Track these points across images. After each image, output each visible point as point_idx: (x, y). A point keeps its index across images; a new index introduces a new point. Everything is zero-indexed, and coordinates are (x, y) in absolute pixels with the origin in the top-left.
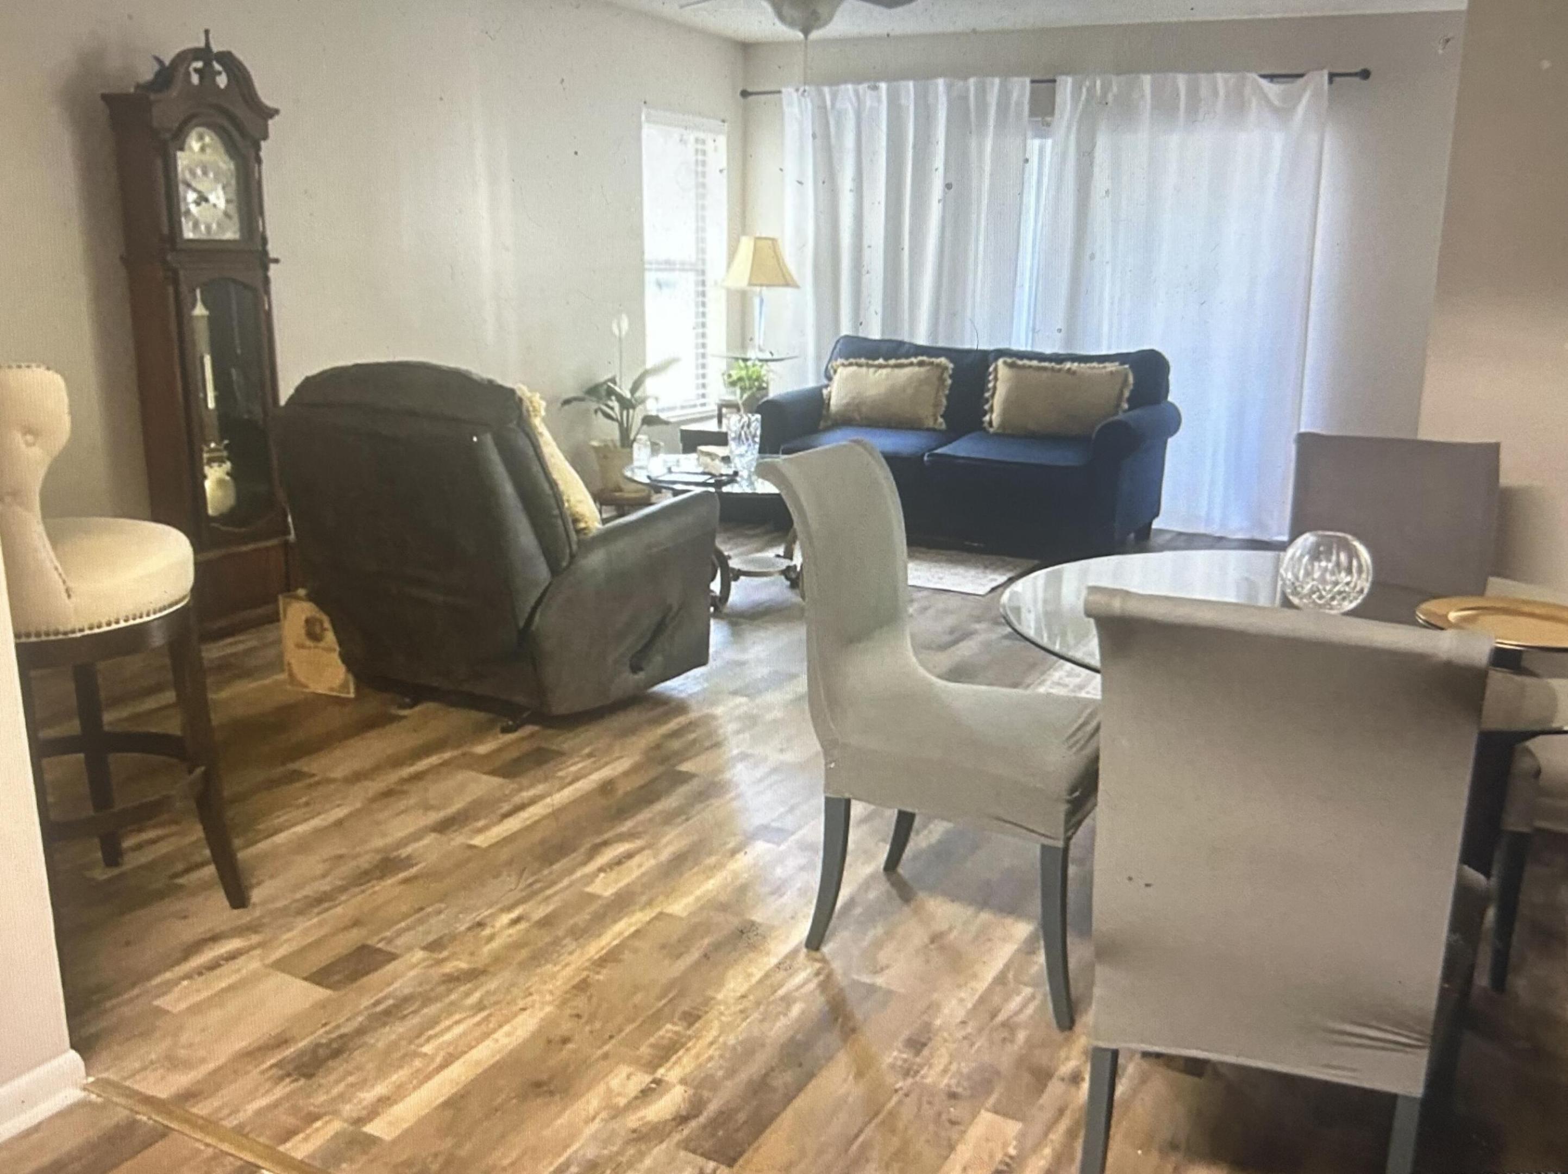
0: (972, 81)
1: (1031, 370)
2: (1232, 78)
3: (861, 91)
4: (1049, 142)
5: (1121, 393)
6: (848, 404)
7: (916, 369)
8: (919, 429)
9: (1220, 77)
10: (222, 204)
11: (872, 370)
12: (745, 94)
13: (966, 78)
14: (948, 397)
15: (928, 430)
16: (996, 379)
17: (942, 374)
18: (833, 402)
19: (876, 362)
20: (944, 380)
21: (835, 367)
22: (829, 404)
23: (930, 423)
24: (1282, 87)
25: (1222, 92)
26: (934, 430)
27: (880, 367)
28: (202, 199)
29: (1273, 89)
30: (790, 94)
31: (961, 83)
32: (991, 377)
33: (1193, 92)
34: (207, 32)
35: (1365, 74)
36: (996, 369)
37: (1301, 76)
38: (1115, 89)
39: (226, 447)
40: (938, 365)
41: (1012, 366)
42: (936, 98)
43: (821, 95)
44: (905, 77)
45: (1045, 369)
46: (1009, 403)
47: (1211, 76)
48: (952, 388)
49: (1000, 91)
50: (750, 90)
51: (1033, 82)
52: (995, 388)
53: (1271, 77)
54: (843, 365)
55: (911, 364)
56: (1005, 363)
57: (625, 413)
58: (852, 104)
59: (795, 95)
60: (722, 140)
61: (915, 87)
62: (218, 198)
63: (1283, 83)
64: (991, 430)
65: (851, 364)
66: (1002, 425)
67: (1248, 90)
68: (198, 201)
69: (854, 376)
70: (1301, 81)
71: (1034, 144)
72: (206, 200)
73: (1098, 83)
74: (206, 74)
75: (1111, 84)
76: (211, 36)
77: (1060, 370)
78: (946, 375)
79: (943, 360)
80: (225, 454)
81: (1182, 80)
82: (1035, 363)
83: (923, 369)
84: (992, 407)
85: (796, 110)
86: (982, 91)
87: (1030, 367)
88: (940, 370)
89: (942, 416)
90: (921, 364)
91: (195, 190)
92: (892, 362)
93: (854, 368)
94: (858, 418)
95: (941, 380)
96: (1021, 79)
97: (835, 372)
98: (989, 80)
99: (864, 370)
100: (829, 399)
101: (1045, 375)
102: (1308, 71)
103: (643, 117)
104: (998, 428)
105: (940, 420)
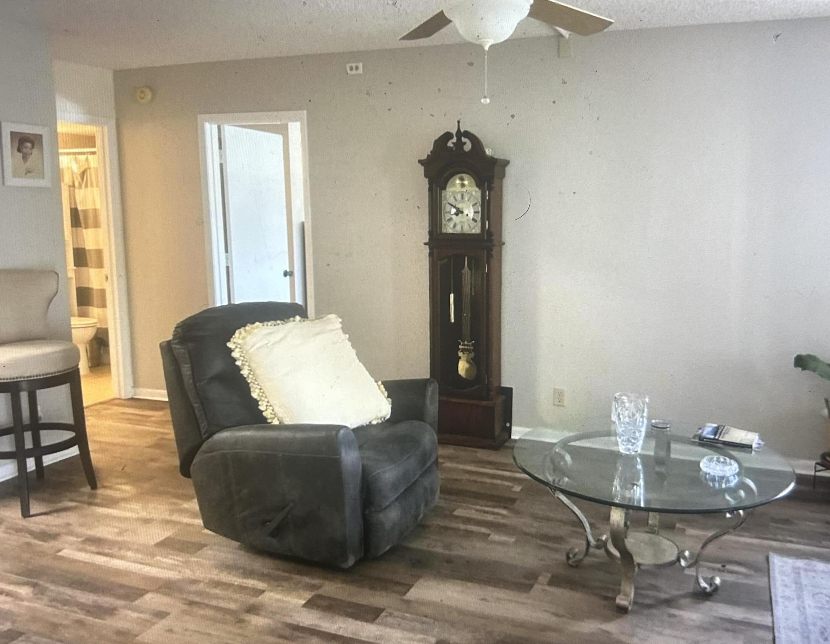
10: (471, 215)
28: (459, 212)
34: (459, 122)
39: (473, 344)
62: (470, 212)
68: (457, 213)
72: (462, 212)
74: (460, 144)
76: (461, 124)
80: (472, 348)
91: (455, 207)
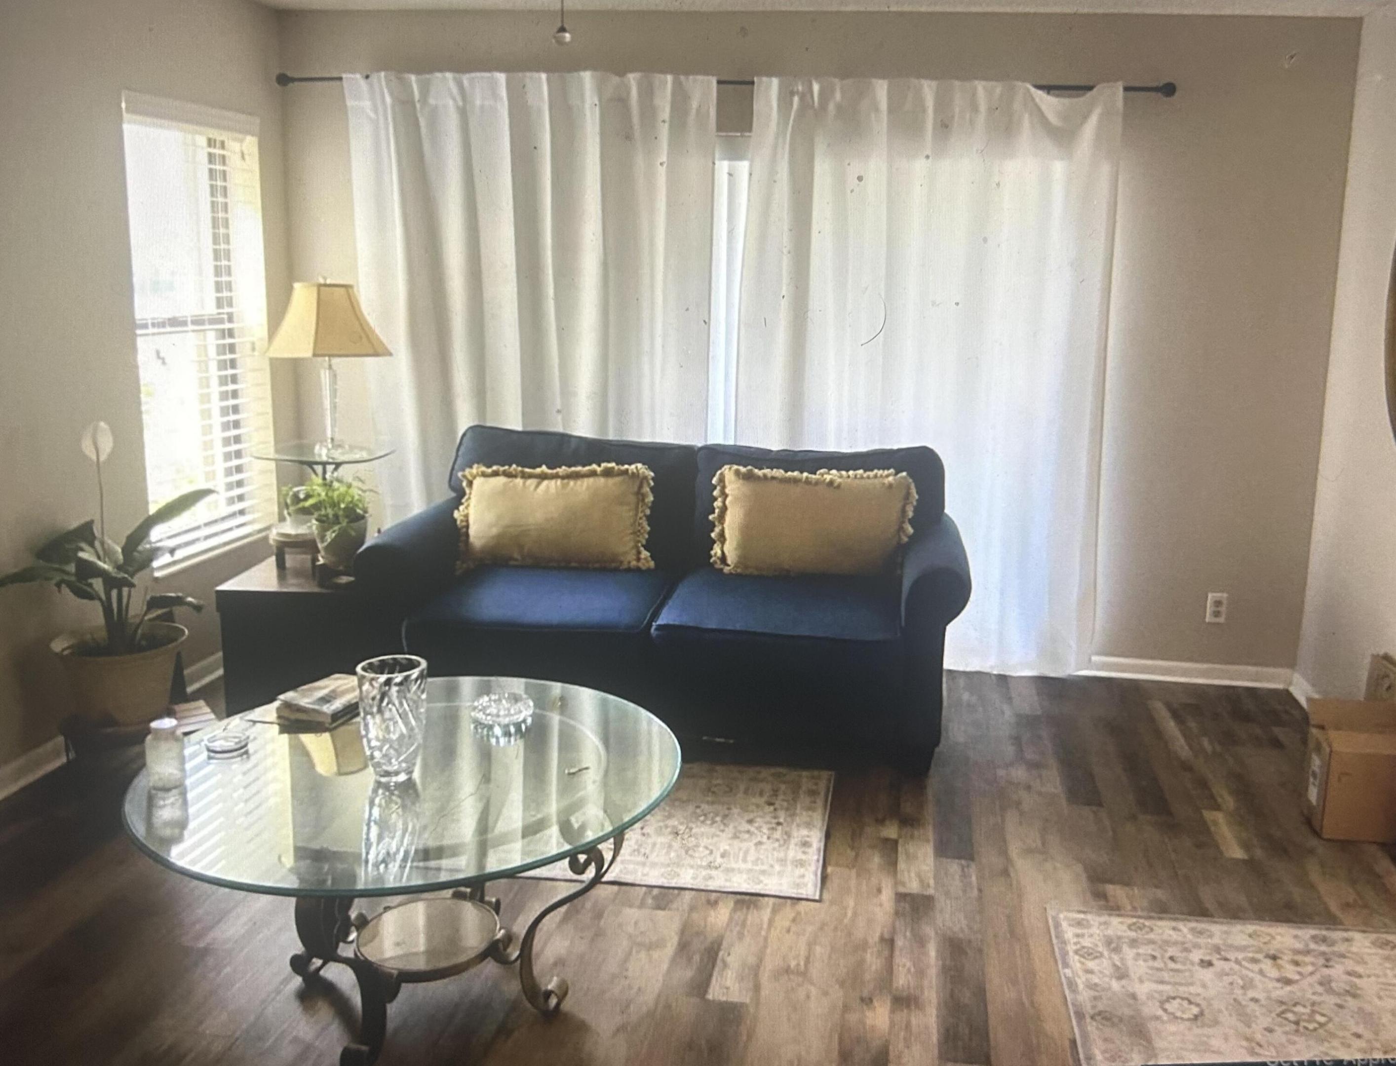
0: (633, 78)
1: (774, 482)
2: (999, 88)
3: (466, 83)
4: (743, 166)
5: (904, 511)
6: (499, 536)
7: (602, 480)
8: (616, 570)
9: (980, 87)
11: (532, 482)
12: (283, 80)
13: (622, 73)
14: (649, 519)
15: (629, 570)
16: (725, 496)
17: (641, 486)
18: (472, 531)
19: (538, 470)
20: (644, 496)
21: (470, 478)
22: (467, 535)
23: (630, 560)
24: (1066, 101)
25: (983, 107)
26: (638, 570)
27: (543, 477)
29: (1048, 103)
30: (354, 82)
31: (615, 80)
32: (716, 493)
33: (943, 104)
35: (1169, 90)
36: (722, 480)
37: (1090, 88)
38: (838, 96)
40: (635, 475)
41: (748, 477)
42: (582, 96)
43: (407, 86)
44: (538, 67)
45: (796, 481)
46: (747, 532)
47: (967, 84)
48: (654, 507)
49: (674, 94)
50: (289, 74)
51: (719, 82)
52: (724, 509)
53: (1048, 89)
54: (484, 475)
55: (593, 474)
56: (737, 473)
57: (114, 593)
58: (454, 99)
59: (363, 83)
60: (251, 144)
61: (548, 80)
63: (1070, 96)
64: (727, 570)
65: (496, 474)
66: (743, 560)
67: (1017, 105)
69: (504, 491)
70: (1089, 94)
71: (723, 167)
73: (816, 87)
75: (833, 91)
77: (817, 483)
78: (646, 489)
79: (639, 467)
81: (928, 90)
82: (779, 473)
83: (611, 481)
84: (722, 535)
85: (367, 104)
86: (648, 92)
87: (773, 478)
88: (637, 483)
89: (646, 548)
90: (608, 473)
92: (563, 470)
93: (502, 480)
94: (516, 555)
95: (640, 496)
96: (706, 78)
97: (470, 483)
98: (658, 78)
99: (519, 481)
100: (467, 527)
101: (797, 490)
102: (1098, 83)
103: (123, 105)
104: (736, 566)
105: (645, 554)
